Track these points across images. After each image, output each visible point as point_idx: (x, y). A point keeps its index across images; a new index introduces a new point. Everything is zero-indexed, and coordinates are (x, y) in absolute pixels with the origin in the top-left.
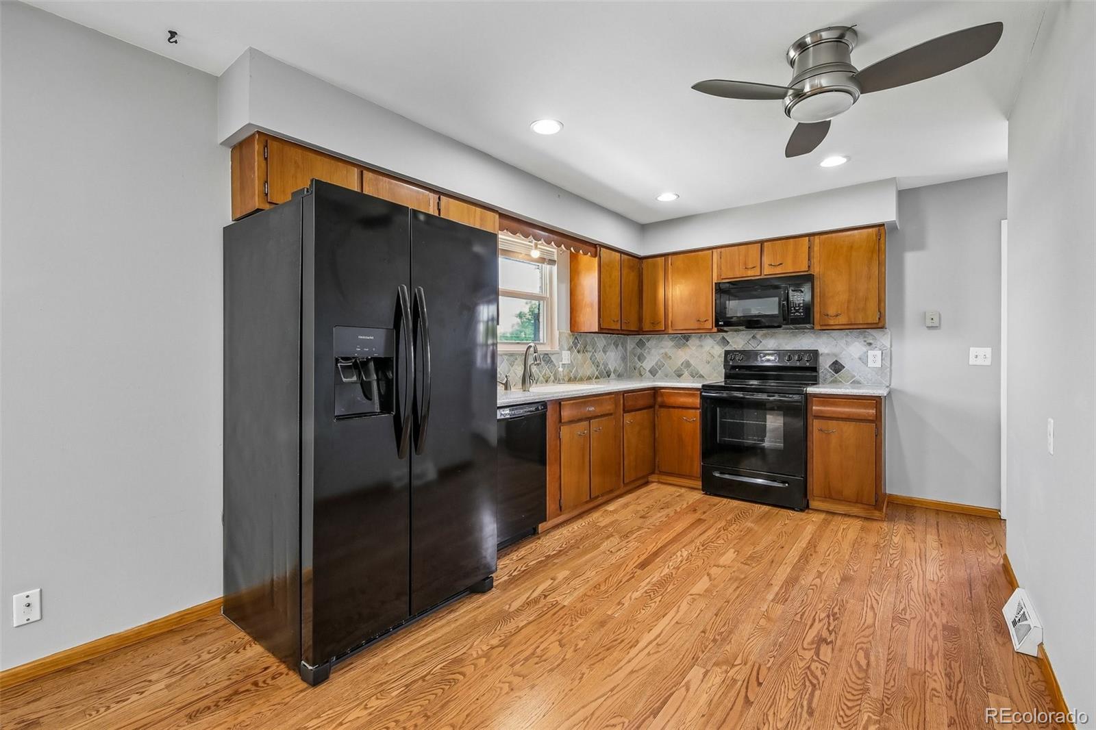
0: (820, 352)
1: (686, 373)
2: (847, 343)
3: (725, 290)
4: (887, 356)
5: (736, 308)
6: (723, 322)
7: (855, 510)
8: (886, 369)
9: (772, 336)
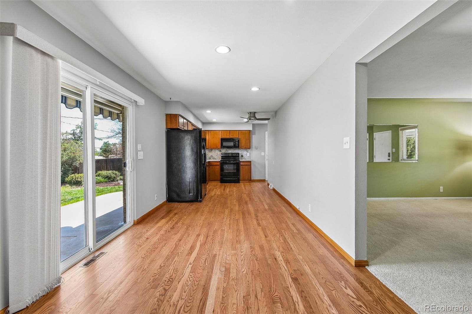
0: (240, 153)
1: (212, 158)
2: (244, 152)
3: (223, 140)
4: (250, 154)
5: (225, 144)
6: (223, 147)
7: (247, 182)
8: (250, 157)
9: (230, 150)
